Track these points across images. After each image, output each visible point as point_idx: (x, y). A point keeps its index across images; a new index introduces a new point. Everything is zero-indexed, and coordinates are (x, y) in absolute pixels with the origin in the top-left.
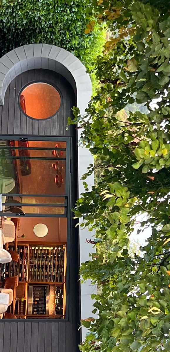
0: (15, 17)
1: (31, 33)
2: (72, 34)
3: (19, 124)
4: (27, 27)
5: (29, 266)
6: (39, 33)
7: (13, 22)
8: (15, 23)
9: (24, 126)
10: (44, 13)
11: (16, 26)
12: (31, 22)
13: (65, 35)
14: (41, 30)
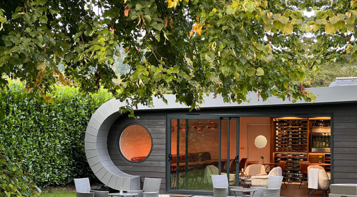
0: (62, 166)
1: (76, 152)
2: (76, 116)
3: (157, 162)
4: (71, 156)
5: (293, 151)
6: (76, 145)
7: (67, 168)
8: (68, 167)
9: (158, 158)
10: (57, 141)
11: (70, 165)
12: (66, 152)
13: (78, 121)
14: (73, 143)
